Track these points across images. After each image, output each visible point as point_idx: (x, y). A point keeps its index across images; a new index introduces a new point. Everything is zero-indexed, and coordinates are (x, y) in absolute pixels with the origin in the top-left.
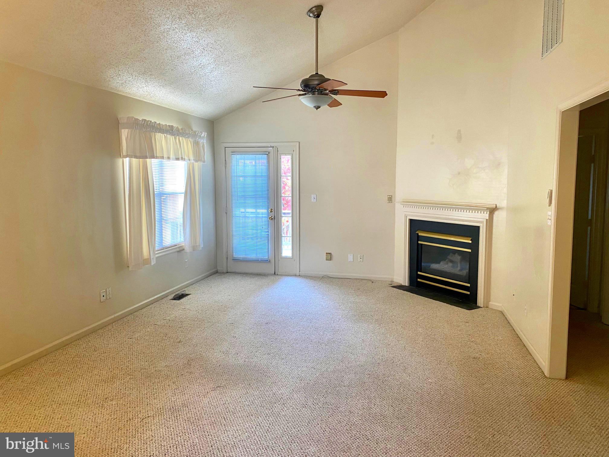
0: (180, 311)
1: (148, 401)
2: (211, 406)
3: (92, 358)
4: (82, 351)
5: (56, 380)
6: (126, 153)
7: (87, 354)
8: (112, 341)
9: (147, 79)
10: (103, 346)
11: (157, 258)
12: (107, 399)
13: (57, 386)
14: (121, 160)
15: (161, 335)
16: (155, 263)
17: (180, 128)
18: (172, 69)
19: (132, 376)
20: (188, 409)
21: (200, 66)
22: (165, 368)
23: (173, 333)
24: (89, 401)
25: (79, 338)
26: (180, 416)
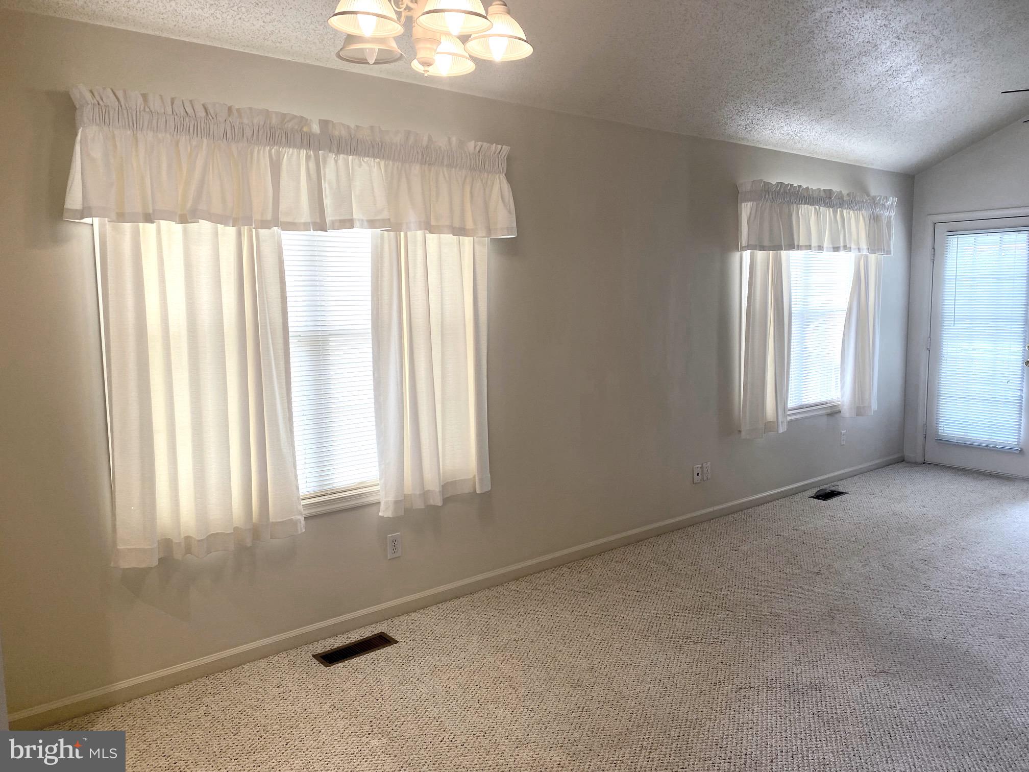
0: (825, 520)
1: (753, 661)
2: (864, 703)
3: (674, 569)
4: (660, 555)
5: (621, 590)
6: (747, 242)
7: (668, 561)
8: (706, 548)
9: (788, 111)
10: (691, 554)
11: (789, 422)
12: (689, 639)
13: (622, 600)
14: (737, 255)
15: (787, 555)
16: (786, 430)
17: (845, 192)
18: (835, 86)
19: (731, 613)
20: (820, 696)
21: (890, 73)
22: (787, 613)
23: (807, 555)
24: (663, 634)
25: (660, 533)
26: (805, 703)
